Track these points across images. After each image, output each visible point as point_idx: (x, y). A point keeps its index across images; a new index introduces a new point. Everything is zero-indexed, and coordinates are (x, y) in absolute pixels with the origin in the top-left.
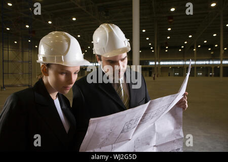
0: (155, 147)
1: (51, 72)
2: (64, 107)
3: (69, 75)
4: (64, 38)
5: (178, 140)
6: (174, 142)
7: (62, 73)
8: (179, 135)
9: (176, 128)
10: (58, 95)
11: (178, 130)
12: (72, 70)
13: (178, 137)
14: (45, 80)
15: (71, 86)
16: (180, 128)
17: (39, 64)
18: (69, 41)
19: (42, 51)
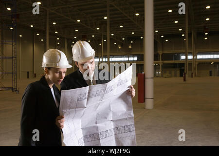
0: (112, 122)
1: (51, 72)
2: (56, 94)
3: (61, 73)
4: (58, 53)
5: (130, 118)
6: (126, 119)
7: (57, 73)
8: (130, 115)
9: (128, 110)
10: (53, 87)
11: (129, 112)
12: (62, 70)
13: (130, 116)
14: (46, 77)
15: (62, 79)
16: (131, 110)
17: (43, 68)
18: (60, 55)
19: (45, 60)
